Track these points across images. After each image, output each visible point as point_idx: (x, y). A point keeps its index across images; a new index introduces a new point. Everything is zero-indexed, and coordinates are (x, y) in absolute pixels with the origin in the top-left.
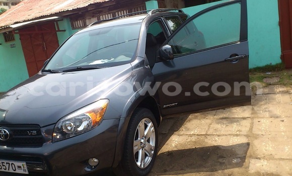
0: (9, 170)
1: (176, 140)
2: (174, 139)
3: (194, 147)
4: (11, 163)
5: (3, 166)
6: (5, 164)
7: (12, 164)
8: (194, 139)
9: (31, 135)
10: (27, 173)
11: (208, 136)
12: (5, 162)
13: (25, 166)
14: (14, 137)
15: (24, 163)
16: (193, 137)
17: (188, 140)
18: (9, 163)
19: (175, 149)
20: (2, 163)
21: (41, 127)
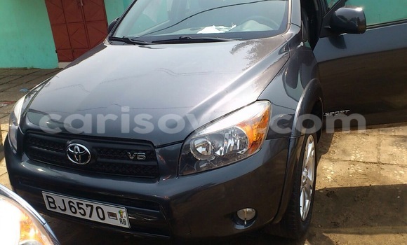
0: (90, 217)
1: (331, 168)
2: (325, 167)
3: (368, 184)
4: (95, 205)
5: (80, 208)
6: (84, 207)
7: (97, 208)
8: (360, 169)
9: (135, 159)
10: (127, 226)
11: (383, 166)
12: (84, 203)
13: (125, 214)
14: (99, 159)
15: (124, 210)
16: (358, 166)
17: (351, 171)
18: (92, 207)
19: (335, 185)
20: (78, 204)
21: (155, 147)
